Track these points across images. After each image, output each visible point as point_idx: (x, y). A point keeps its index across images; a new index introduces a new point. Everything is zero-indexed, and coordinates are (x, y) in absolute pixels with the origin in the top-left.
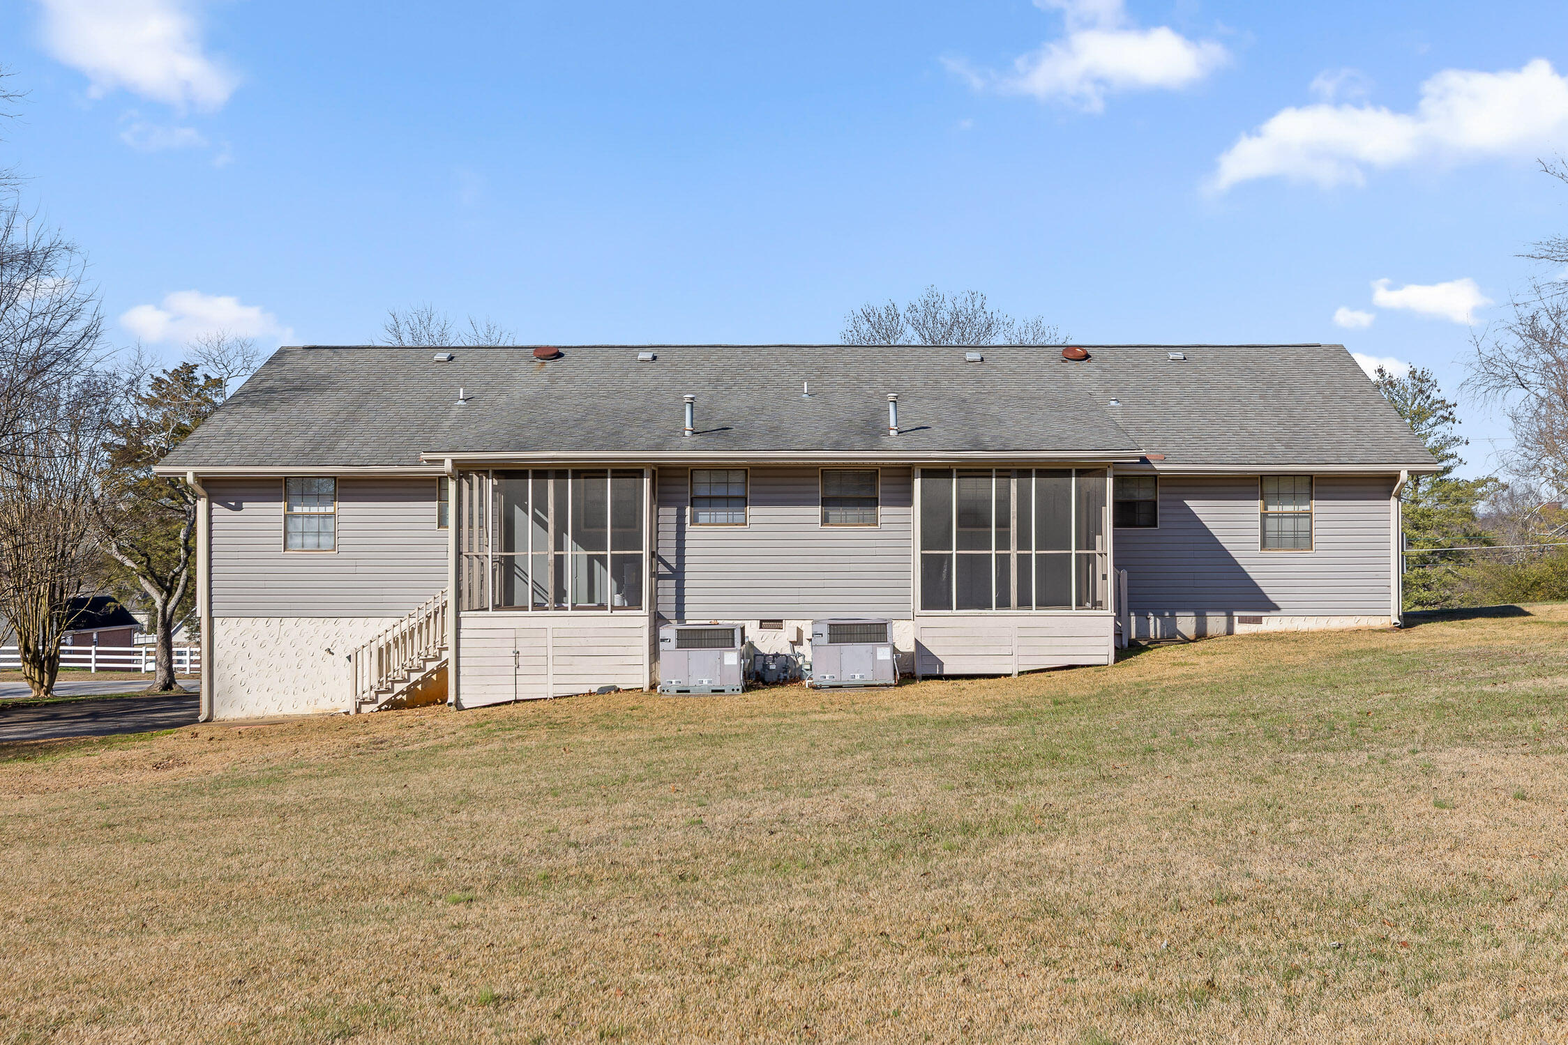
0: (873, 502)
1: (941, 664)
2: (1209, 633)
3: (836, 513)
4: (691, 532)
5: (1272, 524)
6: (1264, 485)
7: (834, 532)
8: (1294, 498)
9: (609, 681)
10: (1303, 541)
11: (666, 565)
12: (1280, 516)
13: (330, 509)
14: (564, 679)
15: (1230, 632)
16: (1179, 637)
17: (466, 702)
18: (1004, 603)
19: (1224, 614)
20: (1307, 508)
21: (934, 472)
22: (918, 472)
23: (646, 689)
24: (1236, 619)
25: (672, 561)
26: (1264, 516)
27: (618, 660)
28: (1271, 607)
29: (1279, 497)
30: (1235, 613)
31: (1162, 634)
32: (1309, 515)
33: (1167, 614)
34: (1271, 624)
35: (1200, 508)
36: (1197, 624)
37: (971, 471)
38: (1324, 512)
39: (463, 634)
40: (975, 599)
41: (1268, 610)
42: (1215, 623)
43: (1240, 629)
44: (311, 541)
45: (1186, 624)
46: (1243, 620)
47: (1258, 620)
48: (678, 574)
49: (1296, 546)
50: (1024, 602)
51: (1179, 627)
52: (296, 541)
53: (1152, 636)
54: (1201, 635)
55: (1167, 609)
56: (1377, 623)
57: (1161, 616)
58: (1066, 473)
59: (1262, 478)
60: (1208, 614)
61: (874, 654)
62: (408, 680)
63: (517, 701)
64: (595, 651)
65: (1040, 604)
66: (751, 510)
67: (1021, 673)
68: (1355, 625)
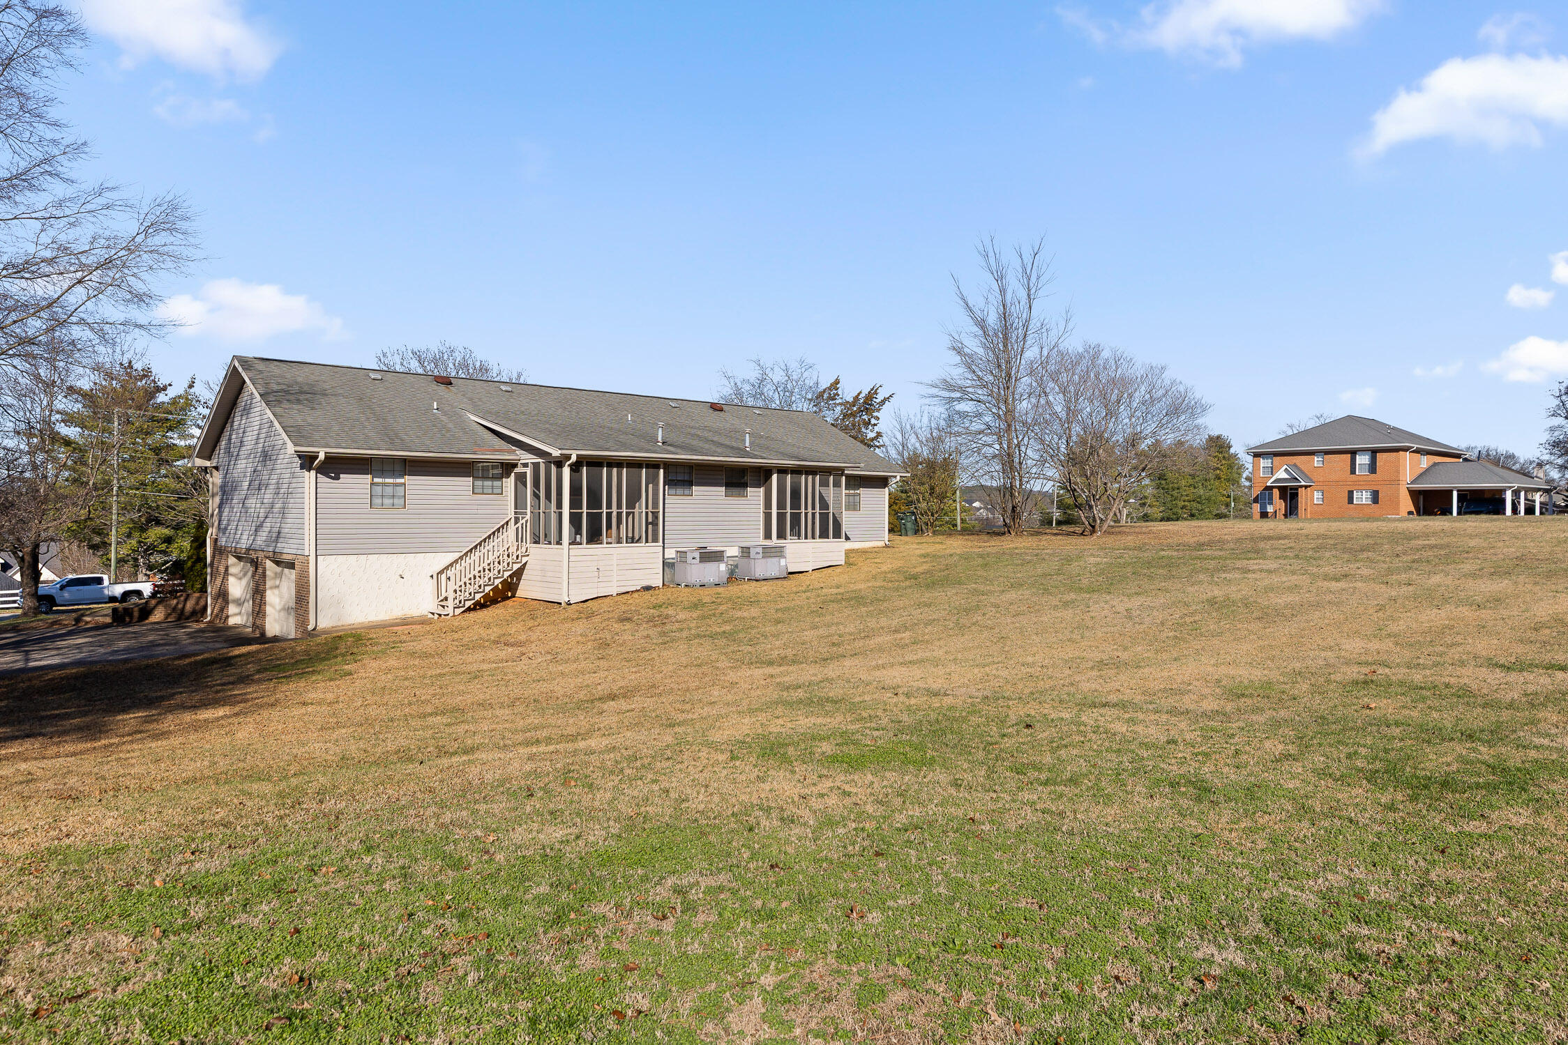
0: (745, 485)
3: (729, 490)
7: (729, 500)
9: (645, 583)
10: (857, 507)
13: (402, 481)
20: (858, 491)
21: (782, 471)
22: (774, 470)
23: (661, 587)
27: (648, 571)
37: (797, 471)
44: (387, 501)
52: (378, 501)
62: (484, 591)
66: (696, 489)
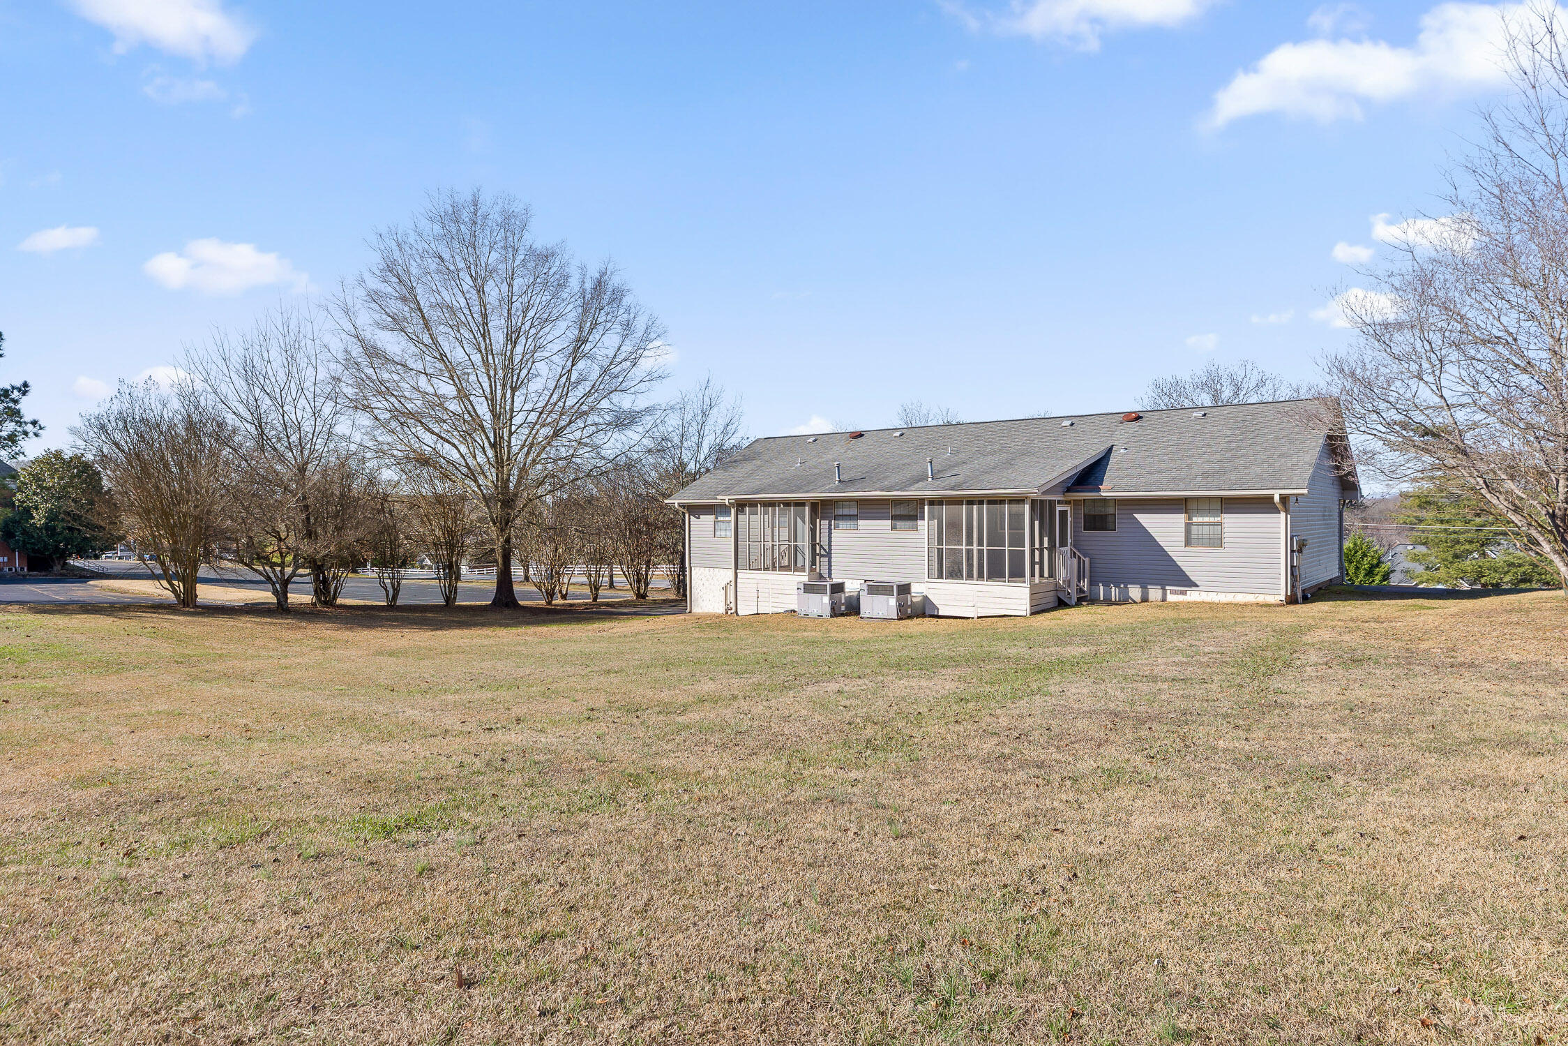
0: (915, 518)
1: (938, 609)
2: (1150, 599)
3: (899, 523)
4: (835, 533)
5: (1194, 529)
6: (1188, 504)
7: (896, 534)
8: (1209, 512)
10: (1216, 541)
11: (824, 550)
12: (1199, 524)
14: (775, 605)
15: (1164, 600)
16: (1130, 601)
17: (740, 613)
18: (970, 576)
19: (1159, 587)
20: (1219, 519)
21: (936, 502)
22: (927, 502)
24: (1168, 591)
25: (826, 547)
26: (1188, 527)
28: (1194, 584)
29: (1199, 512)
30: (1167, 588)
31: (1119, 598)
32: (1220, 524)
33: (1122, 586)
34: (1193, 596)
35: (1145, 519)
36: (1142, 593)
37: (954, 502)
38: (1232, 523)
39: (739, 580)
40: (955, 574)
41: (1190, 586)
42: (1155, 593)
43: (1171, 598)
45: (1135, 592)
46: (1175, 592)
47: (1184, 593)
48: (829, 555)
49: (1211, 545)
50: (980, 576)
51: (1130, 595)
52: (718, 533)
53: (1113, 599)
54: (1145, 599)
55: (1123, 583)
56: (1271, 599)
57: (1119, 587)
58: (1002, 502)
59: (1186, 500)
60: (1149, 587)
61: (888, 601)
63: (758, 614)
64: (787, 592)
65: (989, 578)
66: (861, 522)
67: (979, 618)
68: (1254, 600)
